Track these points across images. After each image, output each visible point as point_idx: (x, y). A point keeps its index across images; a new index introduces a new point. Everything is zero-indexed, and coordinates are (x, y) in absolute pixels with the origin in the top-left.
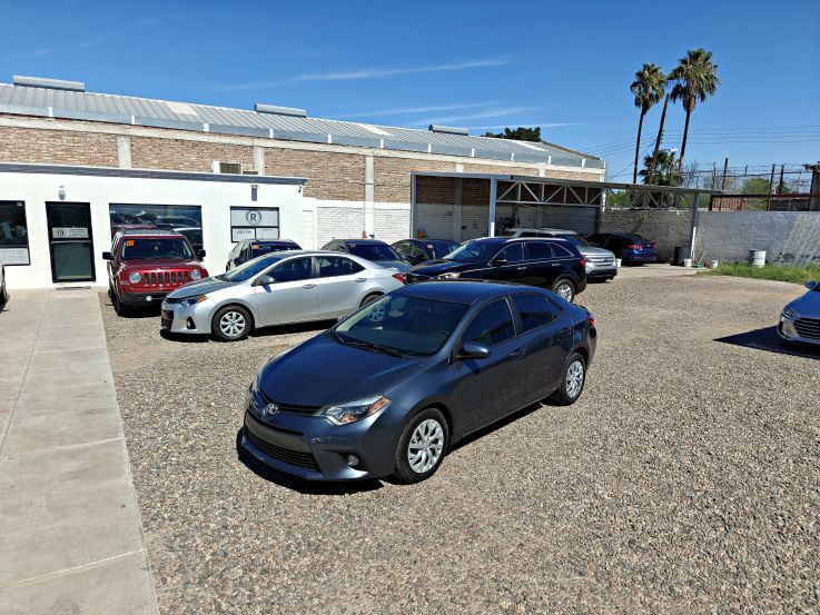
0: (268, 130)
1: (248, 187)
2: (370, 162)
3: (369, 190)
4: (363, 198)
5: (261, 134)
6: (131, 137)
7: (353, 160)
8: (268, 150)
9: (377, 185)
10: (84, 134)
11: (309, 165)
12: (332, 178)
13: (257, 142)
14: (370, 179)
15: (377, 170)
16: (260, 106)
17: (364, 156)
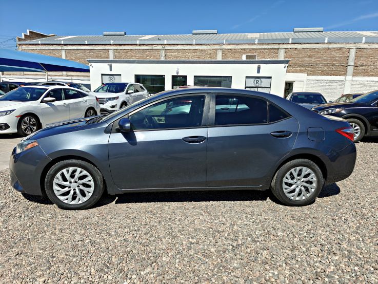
0: (288, 39)
1: (256, 66)
2: (353, 52)
3: (350, 69)
4: (345, 74)
5: (284, 41)
6: (223, 49)
7: (341, 52)
8: (287, 50)
9: (356, 66)
10: (205, 50)
11: (310, 57)
12: (325, 63)
13: (282, 46)
14: (351, 63)
15: (357, 57)
16: (296, 29)
17: (349, 49)
